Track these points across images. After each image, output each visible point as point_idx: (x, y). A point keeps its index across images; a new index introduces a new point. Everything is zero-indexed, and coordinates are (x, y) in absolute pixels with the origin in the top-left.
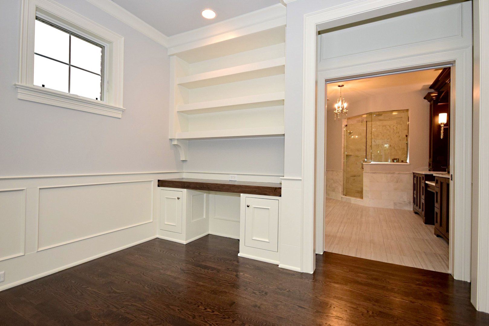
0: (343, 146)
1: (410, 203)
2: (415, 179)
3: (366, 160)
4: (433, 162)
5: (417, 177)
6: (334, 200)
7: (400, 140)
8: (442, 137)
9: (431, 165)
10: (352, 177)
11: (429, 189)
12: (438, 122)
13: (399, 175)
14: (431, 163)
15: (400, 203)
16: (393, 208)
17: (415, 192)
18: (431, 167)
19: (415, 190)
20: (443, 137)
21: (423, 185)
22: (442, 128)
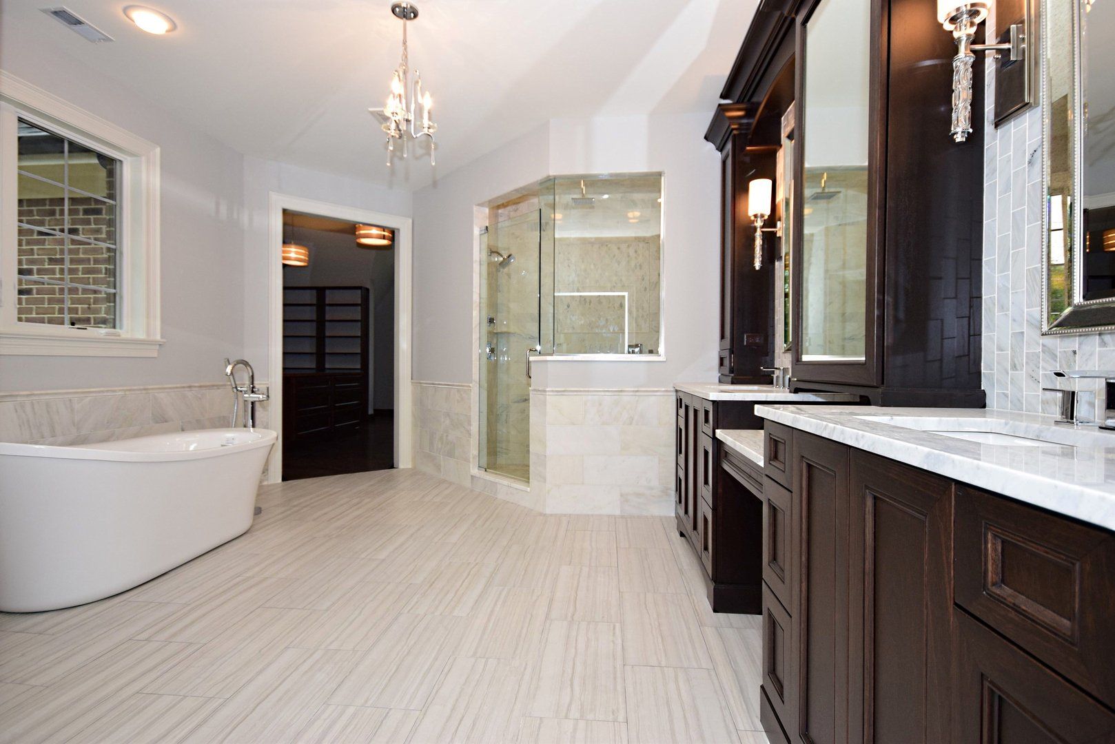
0: (478, 300)
1: (665, 491)
2: (682, 411)
3: (538, 348)
4: (732, 351)
5: (687, 407)
6: (451, 484)
7: (646, 289)
8: (757, 265)
9: (726, 362)
10: (516, 404)
11: (726, 467)
12: (747, 213)
13: (637, 398)
14: (726, 354)
15: (638, 495)
16: (617, 512)
17: (682, 457)
18: (726, 370)
19: (681, 452)
20: (762, 262)
21: (706, 443)
22: (758, 234)
